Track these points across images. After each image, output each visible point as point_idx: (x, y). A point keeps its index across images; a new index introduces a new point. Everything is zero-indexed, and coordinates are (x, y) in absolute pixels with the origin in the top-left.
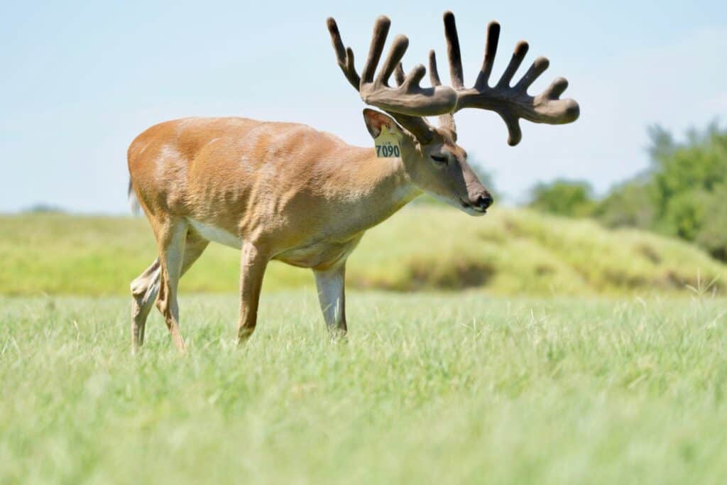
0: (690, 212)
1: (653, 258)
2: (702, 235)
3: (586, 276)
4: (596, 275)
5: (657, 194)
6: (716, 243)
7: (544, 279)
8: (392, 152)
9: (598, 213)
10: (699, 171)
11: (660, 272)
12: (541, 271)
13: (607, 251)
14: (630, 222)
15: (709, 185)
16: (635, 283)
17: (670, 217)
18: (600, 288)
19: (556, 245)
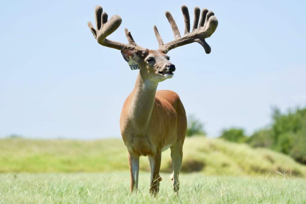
0: (287, 141)
1: (272, 161)
2: (292, 152)
3: (243, 168)
4: (247, 168)
5: (273, 134)
6: (298, 155)
7: (225, 169)
8: (136, 67)
9: (249, 141)
10: (291, 125)
11: (274, 167)
12: (224, 165)
13: (252, 157)
14: (262, 145)
15: (295, 130)
16: (263, 171)
17: (279, 144)
18: (249, 173)
19: (231, 154)
